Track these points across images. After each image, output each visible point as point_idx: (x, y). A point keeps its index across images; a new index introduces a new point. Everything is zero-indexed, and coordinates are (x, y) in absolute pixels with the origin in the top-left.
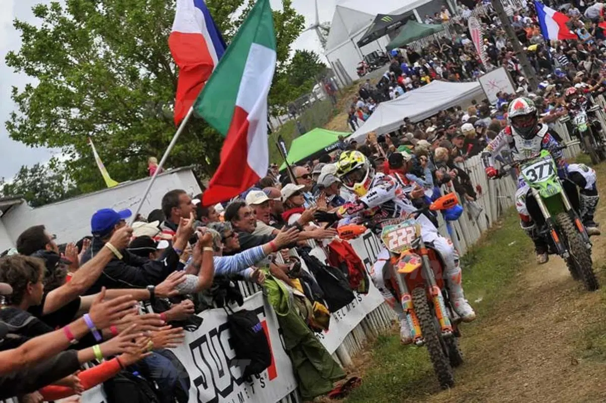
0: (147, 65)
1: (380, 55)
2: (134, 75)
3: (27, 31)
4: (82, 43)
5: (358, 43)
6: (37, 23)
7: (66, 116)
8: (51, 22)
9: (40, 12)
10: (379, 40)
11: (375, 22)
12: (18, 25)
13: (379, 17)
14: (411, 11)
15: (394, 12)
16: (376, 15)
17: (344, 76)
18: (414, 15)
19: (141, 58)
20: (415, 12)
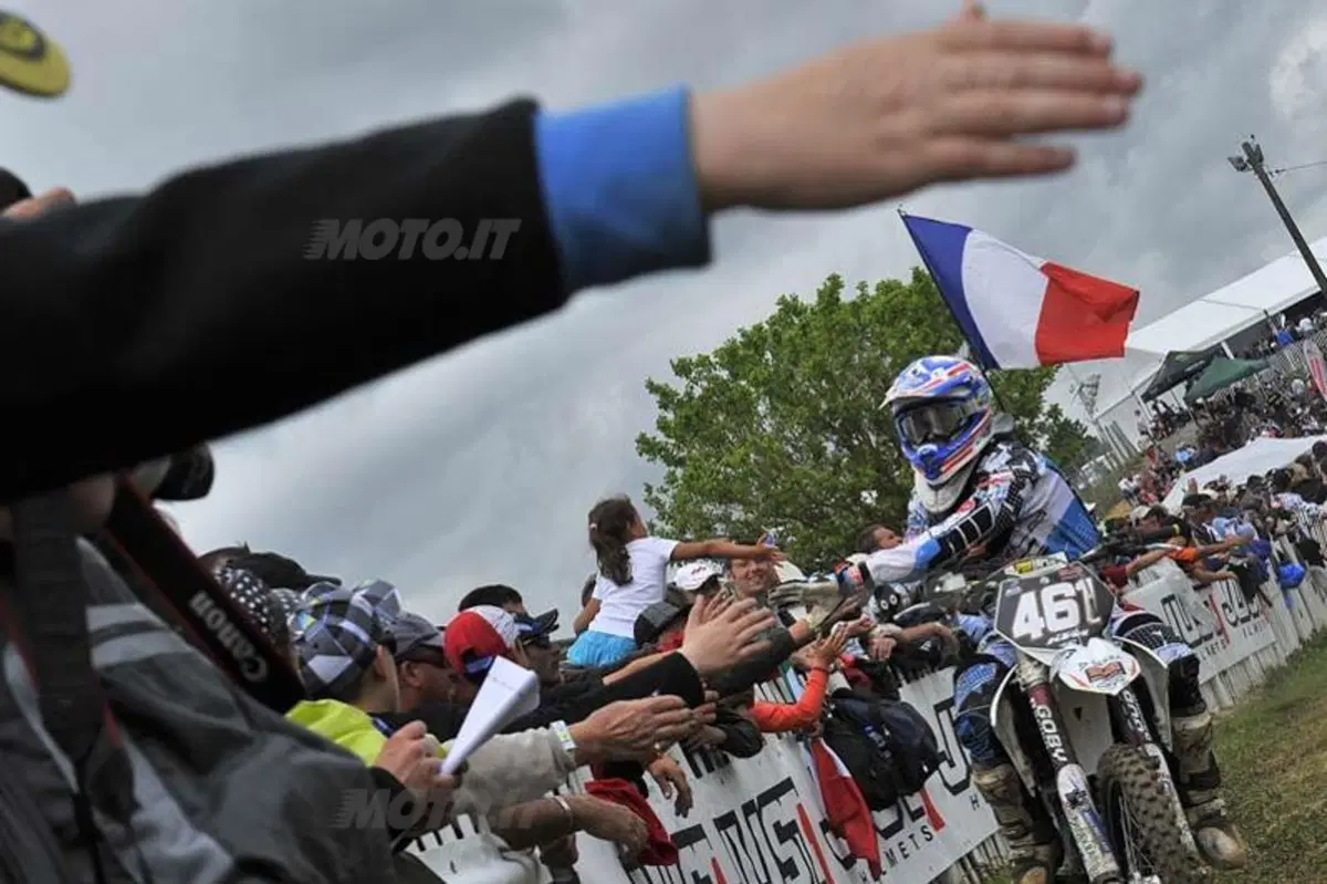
0: (835, 438)
1: (1177, 412)
2: (819, 453)
3: (666, 397)
4: (741, 409)
5: (1142, 397)
6: (679, 385)
7: (725, 519)
8: (697, 384)
9: (682, 368)
10: (1174, 389)
11: (1165, 363)
12: (653, 388)
13: (1172, 355)
14: (1219, 344)
15: (1194, 347)
16: (1166, 353)
17: (1124, 446)
18: (1223, 350)
19: (828, 426)
20: (1225, 346)
